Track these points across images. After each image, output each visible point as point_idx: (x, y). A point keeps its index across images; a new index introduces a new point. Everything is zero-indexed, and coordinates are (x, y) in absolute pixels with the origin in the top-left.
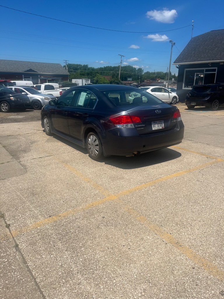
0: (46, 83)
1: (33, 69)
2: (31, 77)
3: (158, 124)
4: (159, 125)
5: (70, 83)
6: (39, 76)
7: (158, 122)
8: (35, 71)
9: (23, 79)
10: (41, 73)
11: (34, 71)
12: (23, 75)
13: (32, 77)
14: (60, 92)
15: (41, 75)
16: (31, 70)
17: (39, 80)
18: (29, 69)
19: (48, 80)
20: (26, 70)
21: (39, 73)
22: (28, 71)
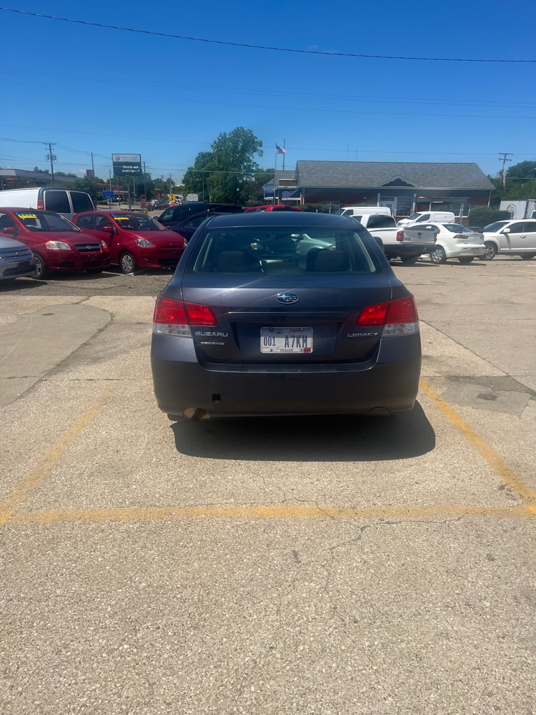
0: (428, 210)
1: (403, 180)
2: (396, 199)
3: (287, 337)
4: (291, 340)
5: (491, 210)
6: (415, 195)
7: (286, 330)
8: (408, 182)
9: (378, 203)
10: (422, 188)
11: (405, 184)
12: (379, 195)
13: (398, 199)
14: (398, 233)
15: (420, 192)
16: (398, 182)
17: (414, 204)
18: (393, 180)
19: (433, 204)
20: (388, 183)
21: (417, 187)
22: (391, 184)
